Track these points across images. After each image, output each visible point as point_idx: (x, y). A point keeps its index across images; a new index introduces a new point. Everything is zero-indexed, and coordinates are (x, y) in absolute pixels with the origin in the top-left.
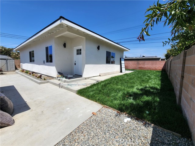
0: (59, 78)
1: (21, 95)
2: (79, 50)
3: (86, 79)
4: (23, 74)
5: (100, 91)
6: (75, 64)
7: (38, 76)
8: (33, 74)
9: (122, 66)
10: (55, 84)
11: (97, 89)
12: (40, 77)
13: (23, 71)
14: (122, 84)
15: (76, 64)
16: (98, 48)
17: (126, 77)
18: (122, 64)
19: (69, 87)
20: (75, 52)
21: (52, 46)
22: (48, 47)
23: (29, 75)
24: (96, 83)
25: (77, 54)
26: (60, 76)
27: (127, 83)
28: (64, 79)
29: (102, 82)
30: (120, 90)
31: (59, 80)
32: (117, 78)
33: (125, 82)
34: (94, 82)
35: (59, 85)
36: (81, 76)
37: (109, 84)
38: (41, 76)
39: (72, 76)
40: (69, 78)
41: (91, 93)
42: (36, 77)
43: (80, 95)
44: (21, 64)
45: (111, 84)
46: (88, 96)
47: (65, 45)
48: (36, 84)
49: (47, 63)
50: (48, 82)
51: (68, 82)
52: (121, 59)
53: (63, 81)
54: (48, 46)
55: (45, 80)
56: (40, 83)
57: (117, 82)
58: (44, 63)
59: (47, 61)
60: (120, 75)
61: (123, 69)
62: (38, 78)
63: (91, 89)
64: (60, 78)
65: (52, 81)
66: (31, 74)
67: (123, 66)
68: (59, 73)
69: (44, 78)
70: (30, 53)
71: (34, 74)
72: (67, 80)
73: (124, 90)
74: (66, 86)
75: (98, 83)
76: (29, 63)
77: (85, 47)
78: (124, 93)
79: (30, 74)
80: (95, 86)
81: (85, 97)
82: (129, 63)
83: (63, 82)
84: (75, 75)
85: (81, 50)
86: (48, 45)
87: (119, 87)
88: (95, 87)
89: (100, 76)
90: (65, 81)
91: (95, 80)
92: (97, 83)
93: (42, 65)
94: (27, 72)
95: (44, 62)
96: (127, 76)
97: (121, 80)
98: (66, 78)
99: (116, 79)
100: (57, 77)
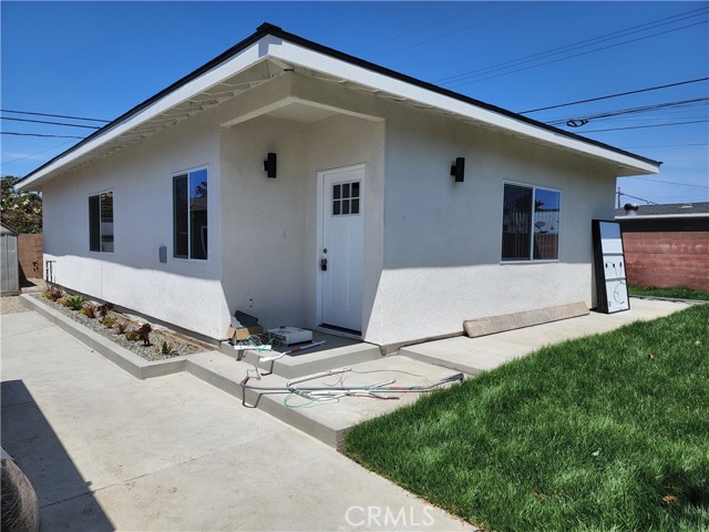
0: (237, 347)
1: (61, 437)
2: (346, 186)
3: (383, 351)
4: (58, 312)
5: (481, 443)
6: (324, 267)
7: (130, 329)
8: (104, 314)
9: (609, 273)
10: (223, 379)
11: (460, 430)
12: (141, 338)
13: (55, 294)
14: (620, 400)
15: (329, 265)
16: (458, 171)
17: (641, 353)
18: (606, 259)
19: (295, 401)
20: (325, 200)
21: (205, 171)
22: (185, 177)
23: (85, 318)
24: (448, 386)
25: (336, 211)
26: (244, 333)
27: (657, 396)
28: (267, 353)
29: (486, 379)
30: (611, 448)
31: (240, 356)
32: (582, 353)
33: (644, 391)
34: (437, 378)
35: (243, 390)
36: (354, 335)
37: (529, 394)
38: (147, 329)
39: (307, 335)
40: (296, 348)
41: (430, 456)
42: (122, 332)
43: (365, 459)
44: (46, 257)
45: (546, 400)
46: (413, 473)
47: (271, 166)
48: (125, 375)
49: (180, 261)
50: (182, 366)
51: (287, 372)
52: (595, 225)
53: (263, 366)
54: (188, 172)
55: (166, 351)
56: (144, 374)
57: (581, 384)
58: (163, 259)
59: (180, 251)
60: (601, 332)
61: (616, 292)
62: (132, 337)
63: (423, 426)
64: (244, 347)
65: (204, 358)
66: (98, 314)
67: (614, 270)
68: (241, 317)
69: (165, 345)
70: (94, 201)
71: (111, 315)
72: (282, 358)
73: (641, 446)
74: (280, 398)
75: (462, 390)
76: (88, 257)
77: (381, 173)
78: (643, 476)
79: (91, 315)
80: (448, 408)
81: (393, 479)
82: (649, 247)
83: (261, 371)
84: (324, 325)
85: (356, 186)
86: (187, 167)
87: (605, 422)
88: (447, 417)
89: (465, 334)
90: (272, 368)
91: (442, 364)
92: (455, 388)
93: (152, 268)
94: (76, 303)
95: (163, 250)
96: (651, 341)
97: (608, 375)
98: (279, 345)
99: (571, 366)
100: (231, 342)
